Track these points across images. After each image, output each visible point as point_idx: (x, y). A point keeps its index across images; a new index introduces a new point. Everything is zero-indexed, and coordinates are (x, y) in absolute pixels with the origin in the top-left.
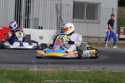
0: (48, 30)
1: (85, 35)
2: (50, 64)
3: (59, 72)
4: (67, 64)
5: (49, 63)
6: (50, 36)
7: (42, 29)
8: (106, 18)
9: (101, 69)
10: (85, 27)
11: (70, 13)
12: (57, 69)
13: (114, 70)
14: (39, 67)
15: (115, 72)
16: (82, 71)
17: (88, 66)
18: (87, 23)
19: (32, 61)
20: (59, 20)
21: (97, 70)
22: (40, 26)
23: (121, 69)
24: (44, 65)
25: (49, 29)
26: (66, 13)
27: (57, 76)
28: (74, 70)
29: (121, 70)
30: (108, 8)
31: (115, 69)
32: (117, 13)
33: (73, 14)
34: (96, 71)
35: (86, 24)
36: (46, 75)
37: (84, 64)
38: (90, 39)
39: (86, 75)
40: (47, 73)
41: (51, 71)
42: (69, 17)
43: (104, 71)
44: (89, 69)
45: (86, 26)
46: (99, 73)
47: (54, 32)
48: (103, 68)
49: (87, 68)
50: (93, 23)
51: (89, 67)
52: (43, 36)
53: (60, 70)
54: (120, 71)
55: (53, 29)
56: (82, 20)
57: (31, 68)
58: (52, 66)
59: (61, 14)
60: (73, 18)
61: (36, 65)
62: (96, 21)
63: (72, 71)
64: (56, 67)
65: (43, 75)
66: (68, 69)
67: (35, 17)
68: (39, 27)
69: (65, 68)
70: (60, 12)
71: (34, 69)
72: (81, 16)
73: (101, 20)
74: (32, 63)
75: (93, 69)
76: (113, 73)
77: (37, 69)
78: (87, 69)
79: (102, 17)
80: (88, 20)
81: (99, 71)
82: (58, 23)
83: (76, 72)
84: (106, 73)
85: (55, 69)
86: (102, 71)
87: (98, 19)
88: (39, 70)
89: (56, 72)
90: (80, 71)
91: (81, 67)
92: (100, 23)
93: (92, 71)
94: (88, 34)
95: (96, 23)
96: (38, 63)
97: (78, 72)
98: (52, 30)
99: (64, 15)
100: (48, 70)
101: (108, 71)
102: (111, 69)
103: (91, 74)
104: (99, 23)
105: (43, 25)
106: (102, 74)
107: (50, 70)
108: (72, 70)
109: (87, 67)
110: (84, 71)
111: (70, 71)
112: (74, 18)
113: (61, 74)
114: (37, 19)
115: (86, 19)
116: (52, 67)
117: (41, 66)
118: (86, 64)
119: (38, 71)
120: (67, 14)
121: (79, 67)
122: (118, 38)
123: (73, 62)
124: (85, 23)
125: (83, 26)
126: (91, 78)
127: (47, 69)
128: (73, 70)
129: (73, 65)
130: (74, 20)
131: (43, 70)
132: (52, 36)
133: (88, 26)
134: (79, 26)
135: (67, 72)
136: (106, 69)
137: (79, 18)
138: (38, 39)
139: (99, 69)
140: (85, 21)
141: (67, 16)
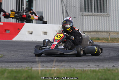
0: (53, 25)
1: (93, 30)
2: (56, 62)
4: (74, 62)
5: (55, 61)
6: (55, 32)
8: (116, 10)
9: (111, 67)
10: (94, 21)
12: (63, 68)
14: (43, 66)
16: (91, 70)
17: (97, 64)
18: (95, 17)
21: (106, 68)
24: (49, 63)
28: (82, 69)
34: (106, 69)
36: (51, 75)
37: (92, 62)
38: (99, 34)
39: (95, 73)
40: (52, 72)
41: (57, 70)
43: (114, 69)
44: (98, 67)
45: (94, 19)
46: (109, 72)
48: (114, 66)
50: (102, 16)
51: (98, 65)
52: (47, 32)
53: (66, 69)
56: (89, 13)
57: (34, 67)
58: (57, 64)
59: (67, 7)
61: (40, 64)
62: (105, 14)
63: (79, 70)
64: (62, 66)
65: (48, 74)
66: (75, 67)
69: (72, 67)
71: (38, 69)
73: (111, 13)
74: (35, 62)
75: (103, 67)
78: (96, 67)
79: (111, 9)
80: (96, 12)
81: (109, 69)
83: (84, 71)
84: (117, 71)
85: (61, 68)
86: (112, 69)
87: (107, 12)
88: (43, 69)
89: (62, 71)
90: (88, 70)
91: (89, 65)
92: (110, 16)
93: (101, 70)
94: (97, 28)
95: (105, 16)
96: (42, 62)
97: (86, 70)
98: (57, 25)
100: (53, 69)
101: (118, 69)
103: (100, 72)
104: (108, 16)
105: (47, 19)
106: (112, 73)
107: (56, 69)
110: (92, 69)
111: (77, 70)
113: (68, 74)
115: (94, 12)
116: (57, 66)
117: (45, 65)
118: (95, 62)
119: (42, 71)
121: (87, 66)
123: (80, 60)
124: (94, 17)
125: (91, 19)
126: (100, 77)
127: (52, 67)
128: (80, 69)
129: (80, 63)
131: (47, 69)
133: (96, 19)
134: (86, 19)
135: (74, 71)
136: (117, 66)
137: (86, 11)
138: (42, 35)
139: (109, 67)
140: (93, 14)
141: (73, 9)
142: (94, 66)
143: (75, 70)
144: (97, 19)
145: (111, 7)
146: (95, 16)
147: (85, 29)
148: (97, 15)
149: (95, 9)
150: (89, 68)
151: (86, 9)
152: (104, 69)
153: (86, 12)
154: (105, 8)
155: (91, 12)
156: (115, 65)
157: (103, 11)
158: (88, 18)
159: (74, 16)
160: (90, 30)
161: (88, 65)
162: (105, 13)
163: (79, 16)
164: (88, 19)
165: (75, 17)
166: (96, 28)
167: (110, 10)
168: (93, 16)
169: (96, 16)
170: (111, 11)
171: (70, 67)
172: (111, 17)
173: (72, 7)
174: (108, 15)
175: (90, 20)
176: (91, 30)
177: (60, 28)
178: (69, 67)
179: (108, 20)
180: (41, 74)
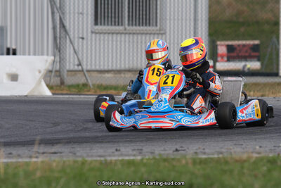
0: (32, 58)
1: (127, 66)
2: (40, 144)
3: (62, 163)
4: (83, 142)
5: (37, 142)
6: (37, 73)
7: (14, 53)
8: (178, 19)
9: (171, 152)
10: (127, 45)
11: (85, 11)
12: (56, 158)
13: (205, 153)
14: (11, 154)
15: (206, 159)
16: (122, 160)
17: (137, 146)
18: (131, 36)
20: (58, 30)
21: (160, 155)
22: (9, 46)
23: (223, 150)
24: (23, 148)
25: (35, 54)
26: (76, 11)
27: (56, 175)
28: (102, 159)
29: (221, 153)
31: (207, 151)
32: (207, 6)
33: (93, 12)
34: (157, 157)
35: (129, 37)
37: (126, 141)
39: (132, 169)
40: (31, 168)
41: (42, 162)
42: (85, 19)
43: (178, 157)
44: (140, 153)
45: (129, 41)
46: (166, 164)
47: (47, 61)
49: (134, 150)
50: (146, 34)
51: (141, 148)
52: (18, 73)
53: (65, 159)
54: (221, 156)
55: (42, 54)
56: (117, 28)
58: (42, 149)
59: (63, 14)
60: (93, 22)
61: (3, 149)
62: (154, 28)
63: (96, 161)
64: (55, 153)
65: (21, 173)
66: (85, 155)
68: (8, 50)
69: (78, 154)
70: (61, 8)
72: (115, 17)
73: (168, 26)
75: (152, 153)
77: (5, 158)
78: (134, 153)
79: (168, 18)
80: (132, 25)
81: (165, 157)
82: (55, 38)
83: (106, 164)
84: (184, 162)
85: (53, 159)
86: (172, 157)
87: (158, 24)
88: (10, 160)
89: (54, 164)
90: (116, 161)
91: (118, 148)
92: (165, 33)
93: (149, 158)
94: (135, 63)
95: (154, 34)
96: (7, 144)
97: (111, 162)
98: (41, 57)
99: (72, 16)
100: (34, 160)
101: (188, 157)
102: (198, 151)
103: (145, 165)
104: (162, 34)
105: (16, 44)
106: (174, 166)
107: (40, 160)
108: (95, 158)
109: (136, 148)
110: (127, 158)
111: (91, 162)
112: (96, 23)
113: (68, 171)
115: (129, 25)
116: (43, 153)
117: (15, 151)
118: (131, 142)
119: (7, 165)
120: (78, 13)
121: (114, 150)
123: (97, 137)
124: (127, 36)
125: (121, 41)
126: (145, 176)
127: (31, 157)
128: (98, 159)
129: (98, 145)
130: (97, 27)
131: (20, 160)
132: (43, 72)
133: (133, 42)
134: (110, 42)
135: (83, 163)
136: (184, 150)
137: (110, 23)
138: (6, 80)
139: (166, 152)
140: (125, 29)
141: (78, 19)
142: (131, 152)
143: (86, 161)
144: (135, 41)
145: (168, 13)
146: (130, 33)
147: (108, 66)
148: (134, 32)
149: (131, 19)
150: (119, 156)
151: (110, 19)
152: (154, 158)
153: (108, 25)
154: (155, 15)
155: (120, 24)
156: (178, 149)
157: (148, 21)
158: (114, 38)
159: (81, 36)
160: (118, 68)
161: (117, 150)
162: (153, 25)
163: (94, 35)
164: (114, 43)
165: (83, 38)
166: (133, 63)
167: (166, 18)
168: (126, 33)
169: (134, 34)
170: (168, 22)
171: (75, 154)
172: (168, 37)
173: (76, 15)
174: (162, 32)
175: (118, 43)
176: (123, 66)
177: (48, 64)
178: (70, 154)
180: (6, 173)
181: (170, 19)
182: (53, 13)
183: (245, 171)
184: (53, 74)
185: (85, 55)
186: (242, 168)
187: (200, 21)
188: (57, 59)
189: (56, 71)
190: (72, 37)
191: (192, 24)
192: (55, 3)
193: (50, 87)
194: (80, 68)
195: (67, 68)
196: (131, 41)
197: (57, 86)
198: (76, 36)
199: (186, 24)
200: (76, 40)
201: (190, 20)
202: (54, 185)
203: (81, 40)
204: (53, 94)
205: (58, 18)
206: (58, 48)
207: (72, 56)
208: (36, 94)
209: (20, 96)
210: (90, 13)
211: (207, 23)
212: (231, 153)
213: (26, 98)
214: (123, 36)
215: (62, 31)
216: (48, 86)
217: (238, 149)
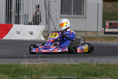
2: (41, 57)
3: (48, 65)
4: (56, 57)
5: (39, 57)
6: (40, 32)
7: (31, 24)
8: (92, 13)
10: (73, 22)
11: (57, 9)
12: (46, 63)
13: (101, 62)
14: (30, 61)
15: (101, 64)
16: (71, 64)
17: (76, 59)
18: (74, 19)
19: (24, 55)
21: (84, 62)
22: (29, 22)
23: (107, 61)
24: (34, 59)
26: (54, 9)
27: (46, 69)
28: (63, 63)
29: (107, 62)
30: (93, 4)
31: (101, 61)
32: (102, 8)
34: (83, 63)
36: (36, 69)
37: (72, 57)
38: (78, 33)
39: (74, 67)
40: (37, 66)
41: (41, 64)
42: (57, 12)
43: (91, 63)
44: (77, 62)
46: (86, 66)
47: (43, 27)
49: (75, 60)
50: (80, 18)
51: (77, 60)
52: (33, 32)
53: (49, 63)
54: (107, 63)
55: (42, 25)
56: (69, 16)
57: (21, 62)
58: (42, 59)
59: (50, 10)
60: (60, 13)
61: (27, 59)
62: (83, 16)
64: (46, 61)
65: (34, 68)
66: (57, 62)
67: (25, 13)
69: (54, 61)
70: (49, 8)
71: (25, 63)
72: (68, 12)
73: (88, 15)
74: (23, 57)
75: (81, 62)
76: (99, 65)
77: (28, 62)
78: (75, 61)
79: (88, 12)
80: (75, 15)
81: (86, 63)
82: (46, 19)
83: (64, 65)
84: (93, 65)
85: (45, 63)
86: (89, 63)
87: (84, 14)
88: (29, 63)
89: (46, 65)
90: (68, 64)
92: (87, 18)
93: (80, 64)
95: (83, 18)
96: (29, 57)
97: (66, 65)
99: (53, 11)
100: (38, 63)
101: (94, 63)
102: (98, 61)
103: (79, 66)
104: (85, 18)
106: (89, 67)
108: (60, 63)
109: (76, 60)
111: (59, 65)
112: (61, 14)
113: (51, 67)
114: (27, 15)
115: (73, 15)
116: (42, 61)
118: (74, 57)
119: (28, 65)
122: (103, 31)
126: (79, 70)
127: (37, 62)
129: (62, 58)
130: (62, 15)
131: (33, 63)
132: (42, 31)
133: (75, 21)
135: (56, 65)
136: (93, 61)
138: (28, 34)
139: (87, 61)
140: (72, 16)
141: (55, 12)
142: (73, 61)
143: (57, 64)
145: (88, 11)
146: (74, 18)
149: (74, 12)
150: (69, 63)
152: (82, 64)
153: (66, 14)
154: (83, 11)
155: (70, 14)
156: (91, 60)
157: (80, 13)
159: (56, 18)
161: (68, 60)
163: (60, 18)
165: (57, 19)
166: (75, 28)
173: (54, 11)
177: (44, 28)
178: (52, 62)
179: (85, 22)
180: (28, 68)
181: (89, 13)
182: (46, 10)
183: (115, 69)
184: (45, 32)
185: (57, 25)
186: (114, 68)
187: (99, 13)
188: (47, 26)
189: (47, 31)
190: (52, 18)
191: (97, 15)
192: (46, 6)
193: (44, 37)
194: (55, 30)
195: (51, 30)
196: (74, 20)
197: (47, 36)
198: (54, 18)
199: (94, 15)
200: (54, 20)
201: (96, 13)
202: (45, 72)
203: (56, 20)
204: (45, 39)
205: (48, 12)
206: (47, 23)
207: (52, 26)
208: (39, 39)
209: (33, 40)
210: (59, 10)
211: (102, 14)
212: (110, 62)
213: (35, 41)
214: (71, 18)
215: (49, 16)
216: (43, 36)
217: (113, 61)
